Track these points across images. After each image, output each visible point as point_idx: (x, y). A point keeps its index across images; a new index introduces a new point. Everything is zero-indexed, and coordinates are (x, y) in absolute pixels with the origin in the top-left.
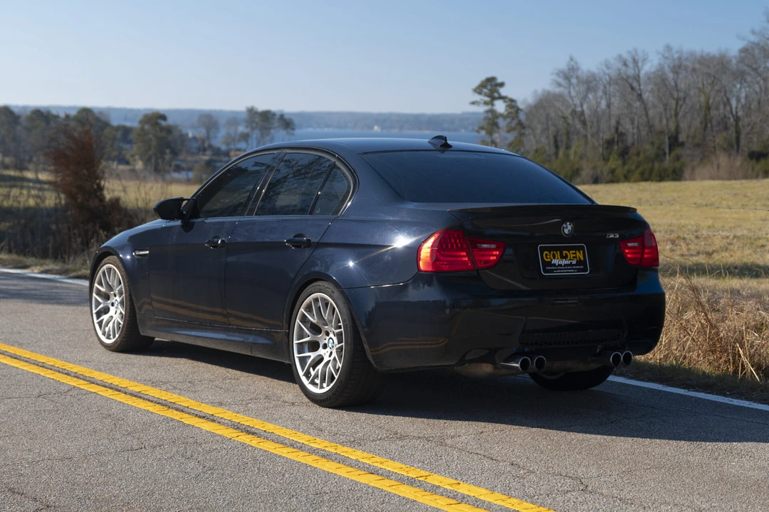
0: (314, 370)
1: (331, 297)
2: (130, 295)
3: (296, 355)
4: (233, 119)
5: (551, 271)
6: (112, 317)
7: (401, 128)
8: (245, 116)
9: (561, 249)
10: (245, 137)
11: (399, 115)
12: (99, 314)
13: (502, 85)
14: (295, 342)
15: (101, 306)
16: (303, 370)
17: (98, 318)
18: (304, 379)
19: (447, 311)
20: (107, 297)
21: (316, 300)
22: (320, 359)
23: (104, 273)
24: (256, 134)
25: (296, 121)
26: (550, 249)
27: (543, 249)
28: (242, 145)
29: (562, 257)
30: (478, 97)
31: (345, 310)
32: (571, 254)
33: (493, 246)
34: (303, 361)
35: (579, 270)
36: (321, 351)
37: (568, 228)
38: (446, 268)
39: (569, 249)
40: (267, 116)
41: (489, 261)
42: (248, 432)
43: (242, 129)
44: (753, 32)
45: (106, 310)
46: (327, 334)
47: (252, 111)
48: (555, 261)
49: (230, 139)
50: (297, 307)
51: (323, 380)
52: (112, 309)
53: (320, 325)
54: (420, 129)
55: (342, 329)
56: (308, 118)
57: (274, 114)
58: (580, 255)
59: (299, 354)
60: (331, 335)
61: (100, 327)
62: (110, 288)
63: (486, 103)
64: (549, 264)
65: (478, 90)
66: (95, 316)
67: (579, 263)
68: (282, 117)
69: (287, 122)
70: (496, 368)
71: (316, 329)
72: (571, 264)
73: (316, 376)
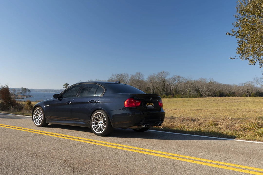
0: (97, 129)
1: (102, 113)
2: (44, 115)
3: (92, 126)
4: (19, 90)
5: (148, 107)
6: (38, 120)
7: (50, 92)
8: (21, 89)
9: (149, 103)
10: (21, 93)
11: (49, 90)
12: (35, 119)
13: (68, 85)
14: (92, 123)
15: (36, 117)
16: (94, 129)
17: (35, 120)
18: (95, 131)
19: (130, 116)
20: (37, 115)
21: (98, 114)
22: (99, 126)
23: (37, 110)
24: (23, 92)
25: (31, 90)
26: (148, 103)
27: (147, 103)
28: (21, 94)
29: (150, 104)
30: (64, 87)
31: (106, 115)
32: (151, 104)
33: (139, 102)
34: (94, 127)
35: (153, 107)
36: (99, 125)
37: (151, 98)
38: (131, 106)
39: (151, 103)
40: (25, 89)
41: (138, 105)
42: (92, 142)
43: (20, 91)
44: (110, 77)
45: (37, 118)
46: (100, 121)
47: (22, 88)
48: (149, 105)
49: (18, 93)
50: (92, 115)
51: (100, 130)
52: (38, 118)
53: (99, 119)
54: (53, 92)
55: (106, 120)
56: (33, 90)
57: (27, 89)
58: (152, 104)
59: (93, 125)
60: (101, 121)
61: (36, 122)
62: (38, 113)
63: (66, 88)
64: (148, 106)
65: (64, 85)
66: (34, 120)
67: (152, 106)
68: (28, 89)
69: (29, 90)
70: (138, 127)
71: (97, 120)
72: (151, 106)
73: (98, 130)
